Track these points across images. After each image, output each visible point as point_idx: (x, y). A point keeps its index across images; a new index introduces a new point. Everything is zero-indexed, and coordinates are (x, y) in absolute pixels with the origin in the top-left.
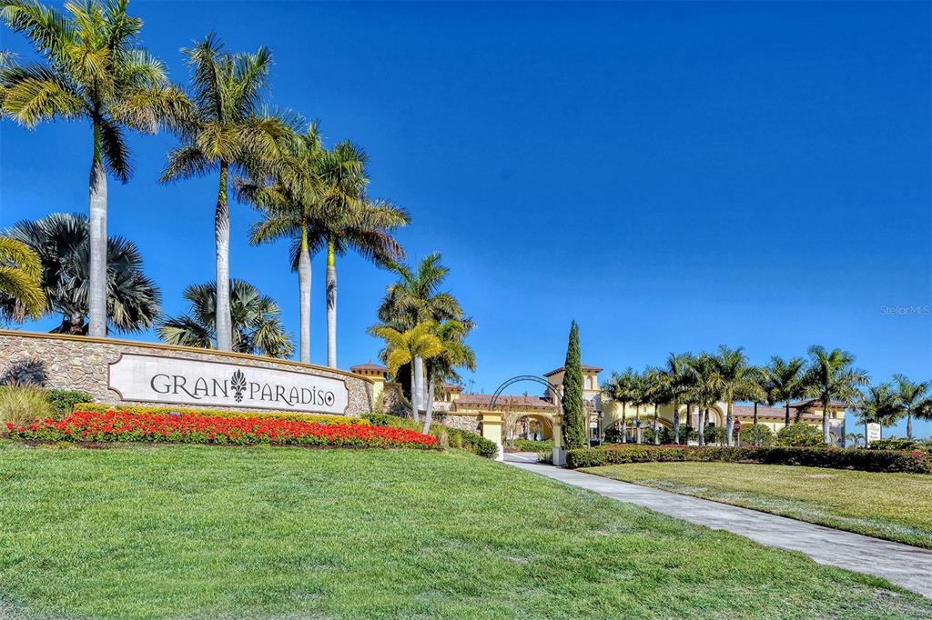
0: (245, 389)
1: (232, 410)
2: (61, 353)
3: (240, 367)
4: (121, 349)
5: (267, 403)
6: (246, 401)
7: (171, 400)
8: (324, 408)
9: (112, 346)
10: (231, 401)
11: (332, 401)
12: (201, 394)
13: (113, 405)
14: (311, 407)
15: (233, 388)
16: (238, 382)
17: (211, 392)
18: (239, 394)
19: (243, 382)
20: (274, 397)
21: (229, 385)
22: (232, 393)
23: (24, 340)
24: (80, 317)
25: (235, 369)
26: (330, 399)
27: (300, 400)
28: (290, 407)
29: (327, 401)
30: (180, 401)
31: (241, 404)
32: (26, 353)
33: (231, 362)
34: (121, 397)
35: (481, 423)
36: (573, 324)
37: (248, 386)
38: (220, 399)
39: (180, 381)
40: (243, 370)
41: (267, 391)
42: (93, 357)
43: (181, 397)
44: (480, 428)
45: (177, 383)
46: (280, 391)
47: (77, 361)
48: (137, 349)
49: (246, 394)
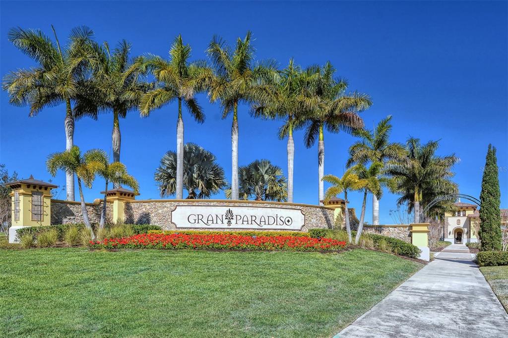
0: (233, 219)
1: (225, 230)
2: (155, 208)
3: (230, 208)
4: (176, 204)
5: (245, 226)
6: (233, 225)
7: (197, 227)
8: (285, 227)
9: (172, 203)
10: (225, 225)
11: (290, 222)
12: (210, 222)
13: (173, 230)
14: (274, 226)
15: (226, 218)
16: (230, 215)
17: (215, 222)
18: (229, 221)
19: (232, 215)
20: (250, 222)
21: (224, 217)
22: (226, 221)
23: (144, 204)
24: (192, 190)
25: (227, 208)
26: (288, 221)
27: (267, 223)
28: (260, 227)
29: (287, 223)
30: (200, 227)
31: (230, 227)
32: (144, 210)
33: (225, 205)
34: (176, 226)
35: (411, 233)
36: (490, 147)
37: (234, 217)
38: (220, 225)
39: (200, 217)
40: (231, 209)
41: (245, 219)
42: (166, 209)
43: (201, 225)
44: (410, 236)
45: (199, 218)
46: (254, 218)
47: (160, 211)
48: (182, 203)
49: (233, 221)
